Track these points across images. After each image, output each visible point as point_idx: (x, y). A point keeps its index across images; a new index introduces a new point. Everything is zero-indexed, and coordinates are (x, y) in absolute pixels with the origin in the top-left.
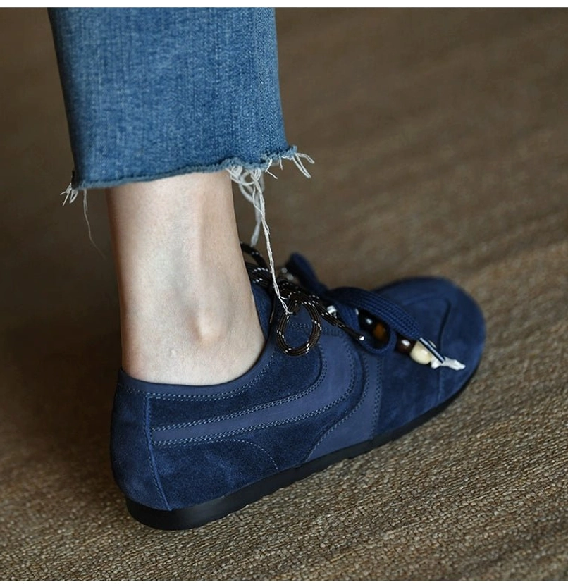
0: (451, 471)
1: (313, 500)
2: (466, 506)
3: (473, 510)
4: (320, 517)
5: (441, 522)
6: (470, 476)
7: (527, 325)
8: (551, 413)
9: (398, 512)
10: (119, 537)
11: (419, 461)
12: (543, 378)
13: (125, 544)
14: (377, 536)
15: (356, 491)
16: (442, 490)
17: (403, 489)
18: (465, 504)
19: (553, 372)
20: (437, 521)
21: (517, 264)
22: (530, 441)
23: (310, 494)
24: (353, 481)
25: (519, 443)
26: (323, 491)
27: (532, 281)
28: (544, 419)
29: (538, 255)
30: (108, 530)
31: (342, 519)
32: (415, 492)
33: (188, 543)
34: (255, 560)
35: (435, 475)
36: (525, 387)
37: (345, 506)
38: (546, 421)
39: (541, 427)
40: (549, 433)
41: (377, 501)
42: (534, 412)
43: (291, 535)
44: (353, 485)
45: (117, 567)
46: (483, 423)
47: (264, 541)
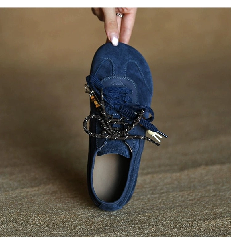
0: (128, 223)
1: (78, 222)
2: (131, 232)
3: (134, 234)
4: (80, 226)
6: (134, 225)
7: (162, 191)
8: (166, 214)
9: (107, 230)
10: (7, 219)
11: (118, 218)
12: (165, 205)
13: (9, 221)
14: (99, 234)
15: (94, 222)
16: (124, 227)
17: (110, 224)
18: (131, 231)
19: (169, 204)
20: (120, 234)
21: (161, 176)
22: (157, 220)
23: (77, 220)
24: (93, 219)
25: (153, 220)
26: (82, 220)
27: (165, 181)
28: (163, 215)
29: (168, 175)
30: (4, 217)
31: (87, 228)
32: (114, 226)
34: (54, 233)
35: (123, 223)
36: (158, 206)
37: (89, 225)
38: (164, 216)
39: (162, 217)
40: (164, 219)
41: (101, 226)
42: (160, 213)
43: (69, 229)
44: (93, 220)
45: (4, 227)
46: (142, 212)
47: (58, 229)
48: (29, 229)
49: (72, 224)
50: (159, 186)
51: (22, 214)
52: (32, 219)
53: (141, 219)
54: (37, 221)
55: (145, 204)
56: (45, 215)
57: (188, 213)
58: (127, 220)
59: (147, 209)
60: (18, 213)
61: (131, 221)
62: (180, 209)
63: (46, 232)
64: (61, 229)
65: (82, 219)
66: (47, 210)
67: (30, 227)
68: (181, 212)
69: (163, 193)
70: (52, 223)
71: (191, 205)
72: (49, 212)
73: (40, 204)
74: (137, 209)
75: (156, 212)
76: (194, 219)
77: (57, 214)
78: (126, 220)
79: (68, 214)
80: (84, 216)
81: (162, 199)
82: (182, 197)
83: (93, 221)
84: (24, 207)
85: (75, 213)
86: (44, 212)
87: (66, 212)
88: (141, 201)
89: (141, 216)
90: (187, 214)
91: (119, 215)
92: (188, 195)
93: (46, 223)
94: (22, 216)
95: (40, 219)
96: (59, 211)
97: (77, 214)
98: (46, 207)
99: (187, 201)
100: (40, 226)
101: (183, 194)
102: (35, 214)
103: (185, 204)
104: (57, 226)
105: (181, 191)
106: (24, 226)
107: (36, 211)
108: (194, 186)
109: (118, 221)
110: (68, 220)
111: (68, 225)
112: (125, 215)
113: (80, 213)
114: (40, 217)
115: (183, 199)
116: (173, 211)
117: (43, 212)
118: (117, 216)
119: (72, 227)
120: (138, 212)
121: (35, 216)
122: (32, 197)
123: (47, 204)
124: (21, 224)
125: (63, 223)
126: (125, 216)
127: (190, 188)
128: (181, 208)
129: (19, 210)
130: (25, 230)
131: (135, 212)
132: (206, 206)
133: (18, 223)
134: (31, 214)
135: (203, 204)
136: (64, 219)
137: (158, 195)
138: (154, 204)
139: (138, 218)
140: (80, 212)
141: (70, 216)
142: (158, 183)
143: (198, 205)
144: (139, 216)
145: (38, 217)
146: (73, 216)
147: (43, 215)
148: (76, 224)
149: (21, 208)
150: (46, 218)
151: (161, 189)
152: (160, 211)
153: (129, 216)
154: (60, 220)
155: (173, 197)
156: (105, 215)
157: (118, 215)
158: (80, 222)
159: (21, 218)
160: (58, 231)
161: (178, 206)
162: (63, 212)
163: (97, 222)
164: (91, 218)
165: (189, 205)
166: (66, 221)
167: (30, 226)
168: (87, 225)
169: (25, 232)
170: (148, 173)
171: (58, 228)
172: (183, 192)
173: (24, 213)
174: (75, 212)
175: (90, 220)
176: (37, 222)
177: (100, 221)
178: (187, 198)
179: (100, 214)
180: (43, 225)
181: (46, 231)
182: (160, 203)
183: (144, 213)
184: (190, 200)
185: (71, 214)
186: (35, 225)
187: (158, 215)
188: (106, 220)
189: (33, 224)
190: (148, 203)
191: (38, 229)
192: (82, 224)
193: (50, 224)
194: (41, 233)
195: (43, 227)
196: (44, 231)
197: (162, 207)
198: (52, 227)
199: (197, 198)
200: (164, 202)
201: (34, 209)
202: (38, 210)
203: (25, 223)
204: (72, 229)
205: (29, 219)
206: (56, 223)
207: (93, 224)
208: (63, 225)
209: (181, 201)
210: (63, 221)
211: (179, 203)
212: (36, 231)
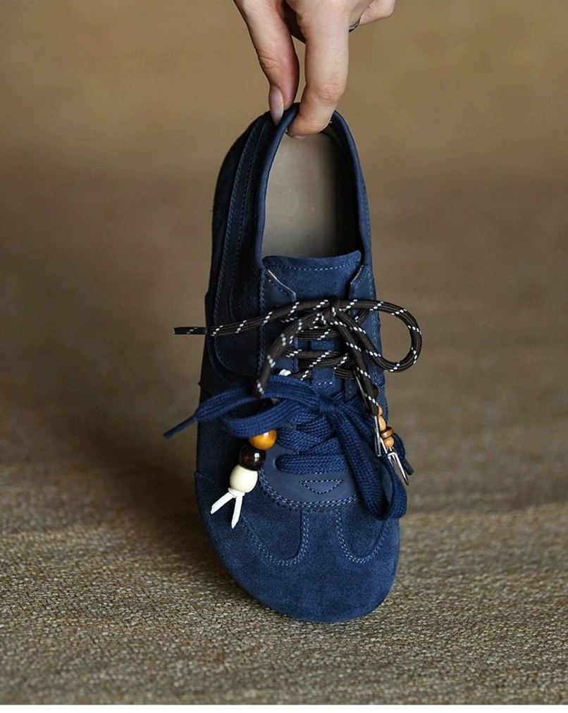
0: (335, 660)
1: (179, 647)
2: (341, 691)
4: (181, 662)
5: (310, 696)
6: (353, 669)
7: (449, 568)
8: (457, 640)
9: (267, 679)
11: (303, 644)
12: (455, 612)
15: (227, 651)
16: (320, 672)
17: (279, 661)
18: (340, 688)
19: (468, 610)
20: (306, 694)
21: (449, 519)
22: (427, 657)
23: (177, 641)
24: (226, 642)
25: (414, 657)
26: (192, 642)
27: (463, 537)
28: (447, 643)
29: (476, 518)
31: (205, 669)
32: (290, 668)
33: (31, 648)
34: (99, 678)
35: (317, 659)
36: (434, 614)
37: (211, 659)
38: (449, 646)
39: (442, 649)
40: (448, 656)
41: (247, 664)
42: (438, 636)
43: (146, 668)
44: (226, 645)
46: (380, 631)
47: (114, 666)
48: (22, 659)
49: (159, 654)
50: (442, 551)
51: (5, 611)
52: (33, 631)
53: (375, 650)
54: (51, 636)
55: (395, 603)
56: (76, 620)
57: (526, 641)
58: (333, 651)
59: (399, 622)
61: (345, 655)
62: (502, 628)
63: (73, 673)
64: (122, 666)
65: (192, 640)
66: (86, 604)
67: (27, 655)
68: (502, 638)
69: (453, 574)
70: (95, 646)
71: (537, 618)
72: (91, 612)
73: (64, 585)
75: (424, 632)
76: (542, 662)
77: (114, 619)
78: (328, 651)
79: (150, 622)
80: (198, 630)
81: (449, 594)
82: (511, 591)
83: (225, 648)
84: (14, 591)
85: (172, 619)
86: (75, 609)
87: (142, 615)
89: (378, 642)
90: (522, 645)
91: (309, 633)
92: (531, 585)
93: (78, 644)
94: (5, 618)
95: (58, 630)
96: (123, 609)
97: (178, 623)
98: (82, 595)
99: (526, 603)
100: (59, 653)
101: (516, 580)
102: (45, 616)
103: (518, 613)
104: (112, 656)
105: (508, 571)
106: (6, 651)
107: (48, 605)
108: (553, 558)
109: (304, 652)
110: (148, 640)
111: (146, 655)
112: (327, 636)
113: (186, 619)
114: (59, 626)
115: (513, 596)
116: (480, 631)
117: (71, 610)
118: (302, 637)
119: (158, 662)
120: (367, 629)
121: (44, 622)
122: (41, 559)
123: (86, 586)
125: (129, 647)
126: (325, 640)
127: (538, 562)
128: (506, 624)
130: (10, 663)
131: (361, 629)
134: (34, 613)
136: (136, 637)
137: (435, 580)
138: (422, 606)
139: (367, 647)
140: (188, 617)
141: (154, 627)
142: (441, 542)
143: (558, 620)
144: (370, 642)
145: (55, 626)
146: (163, 628)
147: (70, 620)
148: (169, 655)
150: (79, 629)
151: (448, 562)
152: (437, 631)
153: (339, 639)
154: (123, 637)
155: (484, 587)
156: (265, 632)
157: (306, 633)
158: (183, 648)
160: (111, 672)
161: (496, 618)
162: (132, 615)
163: (238, 653)
164: (219, 638)
165: (531, 617)
166: (142, 643)
167: (26, 650)
168: (205, 661)
169: (8, 668)
171: (114, 663)
172: (516, 576)
173: (11, 609)
174: (172, 617)
175: (217, 645)
176: (49, 641)
177: (248, 650)
178: (528, 595)
179: (248, 627)
180: (68, 651)
181: (75, 670)
182: (440, 606)
183: (385, 632)
184: (535, 602)
185: (157, 620)
186: (41, 650)
187: (432, 643)
188: (265, 647)
189: (35, 646)
190: (402, 604)
191: (48, 662)
192: (190, 654)
193: (88, 650)
194: (57, 677)
195: (67, 656)
196: (68, 671)
197: (444, 616)
198: (95, 659)
199: (557, 597)
200: (453, 604)
201: (43, 598)
202: (55, 603)
203: (12, 640)
204: (157, 668)
205: (26, 628)
206: (109, 648)
207: (224, 658)
208: (128, 654)
209: (508, 602)
210: (130, 641)
211: (501, 608)
212: (43, 668)
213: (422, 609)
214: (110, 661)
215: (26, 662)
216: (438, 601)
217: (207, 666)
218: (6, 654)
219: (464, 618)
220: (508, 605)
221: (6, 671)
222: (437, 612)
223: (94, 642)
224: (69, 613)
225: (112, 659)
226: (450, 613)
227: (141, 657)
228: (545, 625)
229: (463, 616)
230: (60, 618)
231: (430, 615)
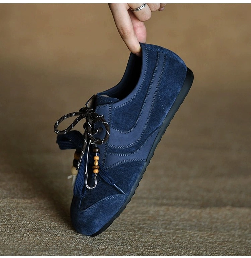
48: (16, 244)
49: (68, 248)
50: (174, 221)
51: (9, 226)
52: (20, 235)
53: (149, 254)
54: (27, 237)
55: (157, 238)
56: (36, 232)
58: (133, 253)
59: (158, 245)
60: (4, 225)
62: (197, 251)
63: (35, 251)
64: (54, 250)
65: (80, 244)
66: (40, 227)
67: (18, 243)
69: (179, 229)
70: (43, 242)
71: (211, 248)
72: (42, 230)
73: (31, 219)
74: (146, 243)
75: (168, 249)
77: (50, 233)
78: (132, 253)
79: (64, 236)
80: (82, 240)
81: (177, 237)
82: (201, 238)
83: (93, 248)
84: (13, 220)
85: (72, 236)
86: (35, 228)
87: (61, 233)
88: (151, 234)
89: (151, 251)
91: (125, 245)
92: (208, 236)
93: (37, 241)
94: (9, 229)
95: (29, 235)
96: (54, 230)
97: (75, 238)
98: (38, 224)
99: (206, 243)
100: (29, 244)
101: (203, 234)
102: (24, 230)
103: (203, 246)
104: (50, 247)
105: (200, 231)
106: (10, 241)
107: (26, 226)
108: (216, 227)
109: (123, 252)
110: (63, 242)
111: (63, 247)
112: (131, 247)
113: (78, 236)
114: (30, 234)
115: (201, 240)
117: (34, 229)
118: (122, 247)
119: (68, 251)
120: (146, 246)
121: (24, 232)
122: (22, 209)
123: (40, 221)
124: (7, 238)
125: (56, 244)
126: (131, 249)
127: (211, 228)
128: (199, 250)
129: (6, 222)
130: (11, 245)
131: (144, 246)
132: (228, 252)
133: (4, 237)
134: (20, 228)
135: (226, 249)
136: (59, 241)
137: (172, 231)
138: (167, 240)
139: (146, 253)
141: (66, 238)
142: (174, 218)
144: (148, 251)
145: (28, 234)
146: (69, 238)
147: (34, 232)
148: (72, 248)
149: (9, 220)
150: (37, 236)
151: (177, 225)
152: (173, 249)
153: (136, 249)
154: (54, 240)
155: (190, 235)
156: (108, 244)
157: (123, 245)
158: (77, 246)
159: (8, 232)
160: (50, 252)
161: (195, 247)
162: (57, 233)
163: (98, 250)
164: (91, 244)
165: (208, 248)
166: (61, 243)
167: (18, 241)
168: (85, 252)
169: (11, 247)
170: (162, 205)
171: (51, 249)
172: (202, 233)
173: (11, 226)
175: (89, 246)
176: (26, 239)
177: (101, 249)
178: (207, 240)
179: (101, 241)
180: (33, 243)
181: (36, 250)
182: (174, 240)
183: (153, 248)
184: (210, 243)
185: (67, 236)
186: (23, 242)
187: (171, 254)
188: (108, 249)
189: (21, 241)
190: (159, 238)
191: (26, 246)
192: (79, 249)
193: (41, 244)
194: (30, 252)
195: (33, 245)
196: (33, 250)
197: (175, 244)
198: (43, 247)
199: (218, 242)
200: (179, 240)
201: (23, 223)
202: (28, 226)
203: (12, 237)
204: (67, 253)
205: (17, 234)
206: (49, 244)
207: (92, 252)
208: (56, 246)
209: (199, 242)
210: (57, 242)
211: (197, 244)
212: (24, 249)
213: (167, 241)
214: (49, 248)
215: (17, 246)
216: (173, 239)
217: (86, 254)
218: (10, 242)
219: (183, 246)
220: (199, 243)
221: (10, 248)
222: (173, 243)
223: (43, 241)
224: (34, 230)
225: (50, 248)
226: (178, 243)
227: (61, 248)
228: (214, 251)
229: (183, 245)
230: (30, 231)
231: (170, 244)
